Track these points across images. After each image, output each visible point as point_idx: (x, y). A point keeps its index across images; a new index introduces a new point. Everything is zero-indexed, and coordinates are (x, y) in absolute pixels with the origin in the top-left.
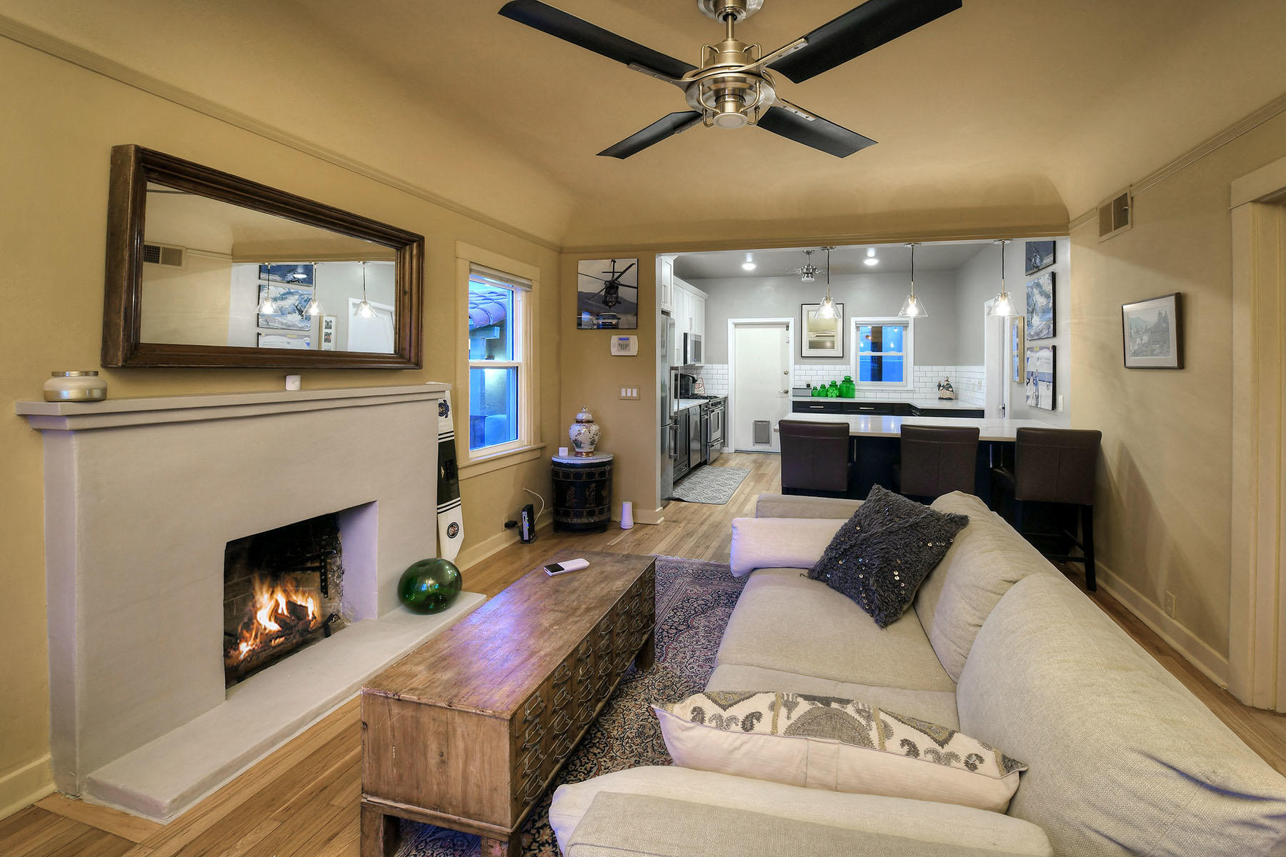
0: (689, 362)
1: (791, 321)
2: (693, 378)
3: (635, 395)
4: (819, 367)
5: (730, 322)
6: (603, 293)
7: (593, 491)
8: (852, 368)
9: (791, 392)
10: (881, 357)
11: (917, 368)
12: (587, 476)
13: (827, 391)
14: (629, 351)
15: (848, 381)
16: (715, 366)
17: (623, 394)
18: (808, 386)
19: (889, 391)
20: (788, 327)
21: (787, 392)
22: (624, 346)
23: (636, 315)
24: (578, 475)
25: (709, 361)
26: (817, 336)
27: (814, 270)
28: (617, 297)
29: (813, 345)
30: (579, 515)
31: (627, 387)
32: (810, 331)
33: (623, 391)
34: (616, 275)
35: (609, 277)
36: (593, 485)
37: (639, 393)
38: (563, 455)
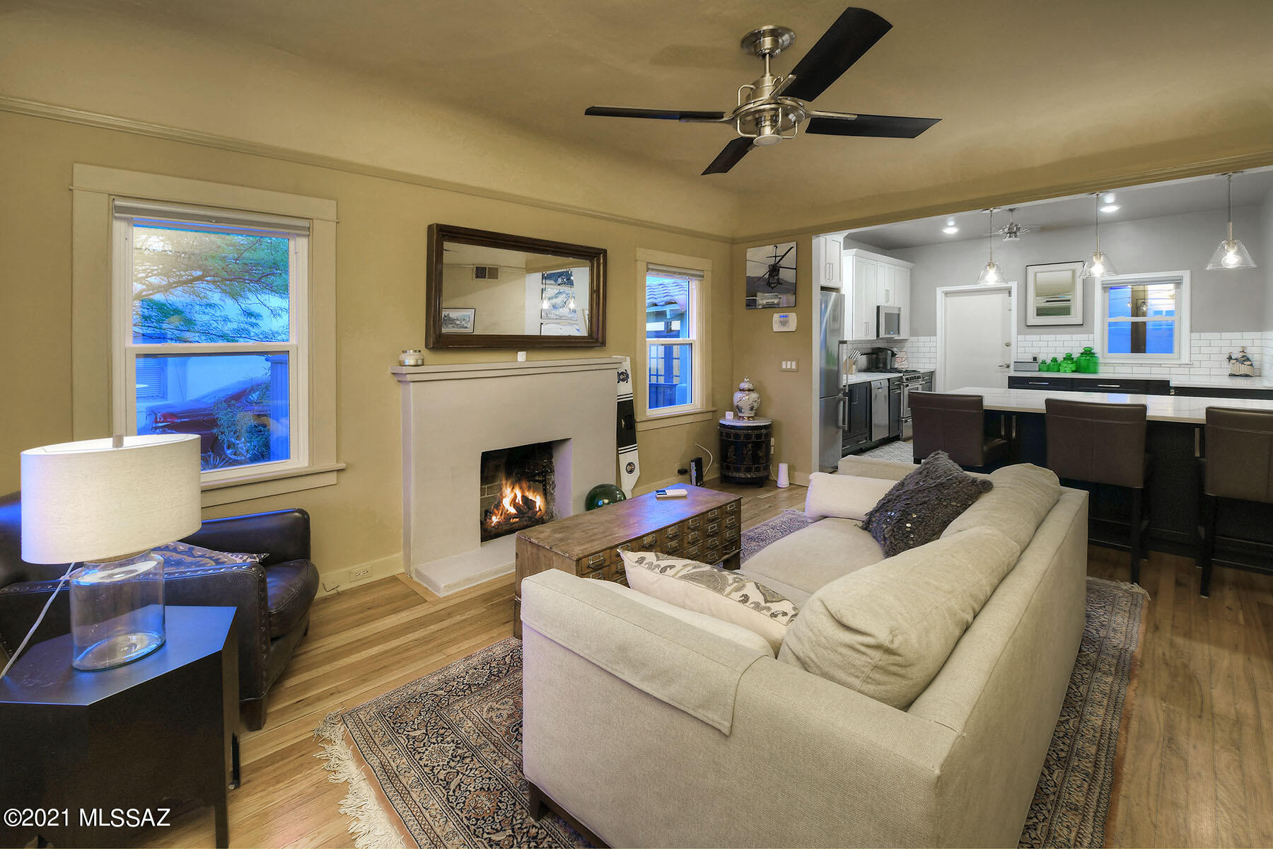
0: (882, 334)
1: (1014, 286)
2: (893, 352)
3: (794, 367)
4: (1051, 337)
5: (939, 291)
6: (767, 276)
7: (749, 450)
8: (1096, 339)
9: (1012, 367)
10: (1144, 323)
11: (1195, 335)
12: (744, 437)
13: (1060, 365)
14: (789, 326)
15: (1088, 353)
16: (921, 339)
17: (784, 367)
18: (1035, 359)
19: (1151, 365)
20: (1010, 292)
21: (1008, 367)
22: (784, 323)
23: (795, 294)
24: (737, 436)
25: (914, 332)
26: (1047, 301)
27: (1018, 229)
28: (778, 279)
29: (1041, 312)
30: (738, 470)
31: (786, 360)
32: (1037, 296)
33: (784, 363)
34: (778, 259)
35: (772, 261)
36: (750, 445)
37: (798, 365)
38: (729, 419)
